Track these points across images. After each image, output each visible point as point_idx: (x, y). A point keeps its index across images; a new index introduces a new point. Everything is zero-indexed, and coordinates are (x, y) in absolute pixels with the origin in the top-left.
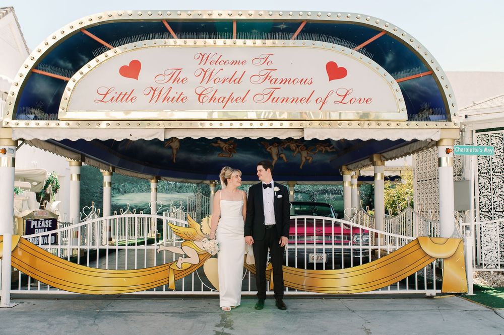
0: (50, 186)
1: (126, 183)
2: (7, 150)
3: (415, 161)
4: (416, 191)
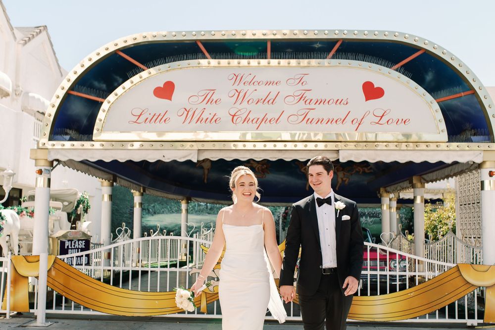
0: (81, 206)
1: (156, 204)
2: (43, 170)
3: (458, 183)
4: (459, 215)
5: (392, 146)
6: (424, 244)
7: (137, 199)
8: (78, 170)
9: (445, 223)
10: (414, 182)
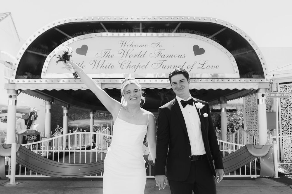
0: (33, 116)
1: (75, 114)
2: (12, 96)
3: (244, 101)
4: (245, 118)
5: (209, 80)
6: (226, 134)
7: (65, 111)
8: (31, 95)
9: (238, 123)
10: (221, 100)
